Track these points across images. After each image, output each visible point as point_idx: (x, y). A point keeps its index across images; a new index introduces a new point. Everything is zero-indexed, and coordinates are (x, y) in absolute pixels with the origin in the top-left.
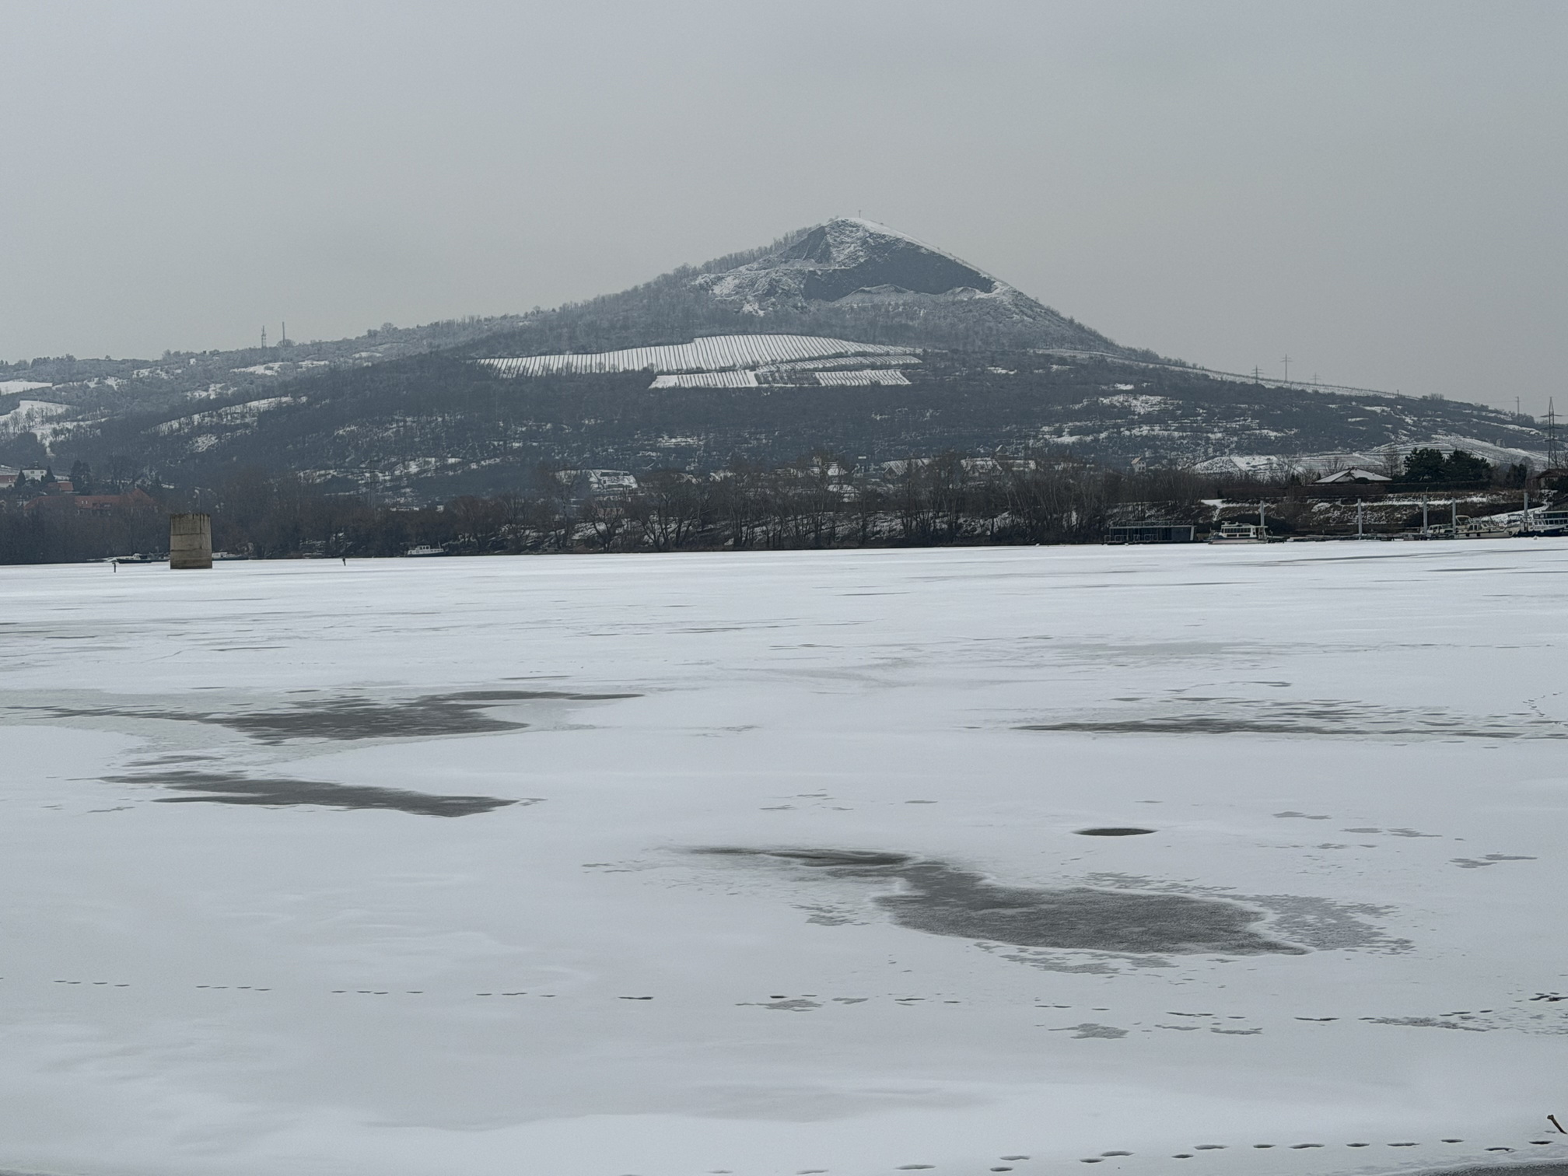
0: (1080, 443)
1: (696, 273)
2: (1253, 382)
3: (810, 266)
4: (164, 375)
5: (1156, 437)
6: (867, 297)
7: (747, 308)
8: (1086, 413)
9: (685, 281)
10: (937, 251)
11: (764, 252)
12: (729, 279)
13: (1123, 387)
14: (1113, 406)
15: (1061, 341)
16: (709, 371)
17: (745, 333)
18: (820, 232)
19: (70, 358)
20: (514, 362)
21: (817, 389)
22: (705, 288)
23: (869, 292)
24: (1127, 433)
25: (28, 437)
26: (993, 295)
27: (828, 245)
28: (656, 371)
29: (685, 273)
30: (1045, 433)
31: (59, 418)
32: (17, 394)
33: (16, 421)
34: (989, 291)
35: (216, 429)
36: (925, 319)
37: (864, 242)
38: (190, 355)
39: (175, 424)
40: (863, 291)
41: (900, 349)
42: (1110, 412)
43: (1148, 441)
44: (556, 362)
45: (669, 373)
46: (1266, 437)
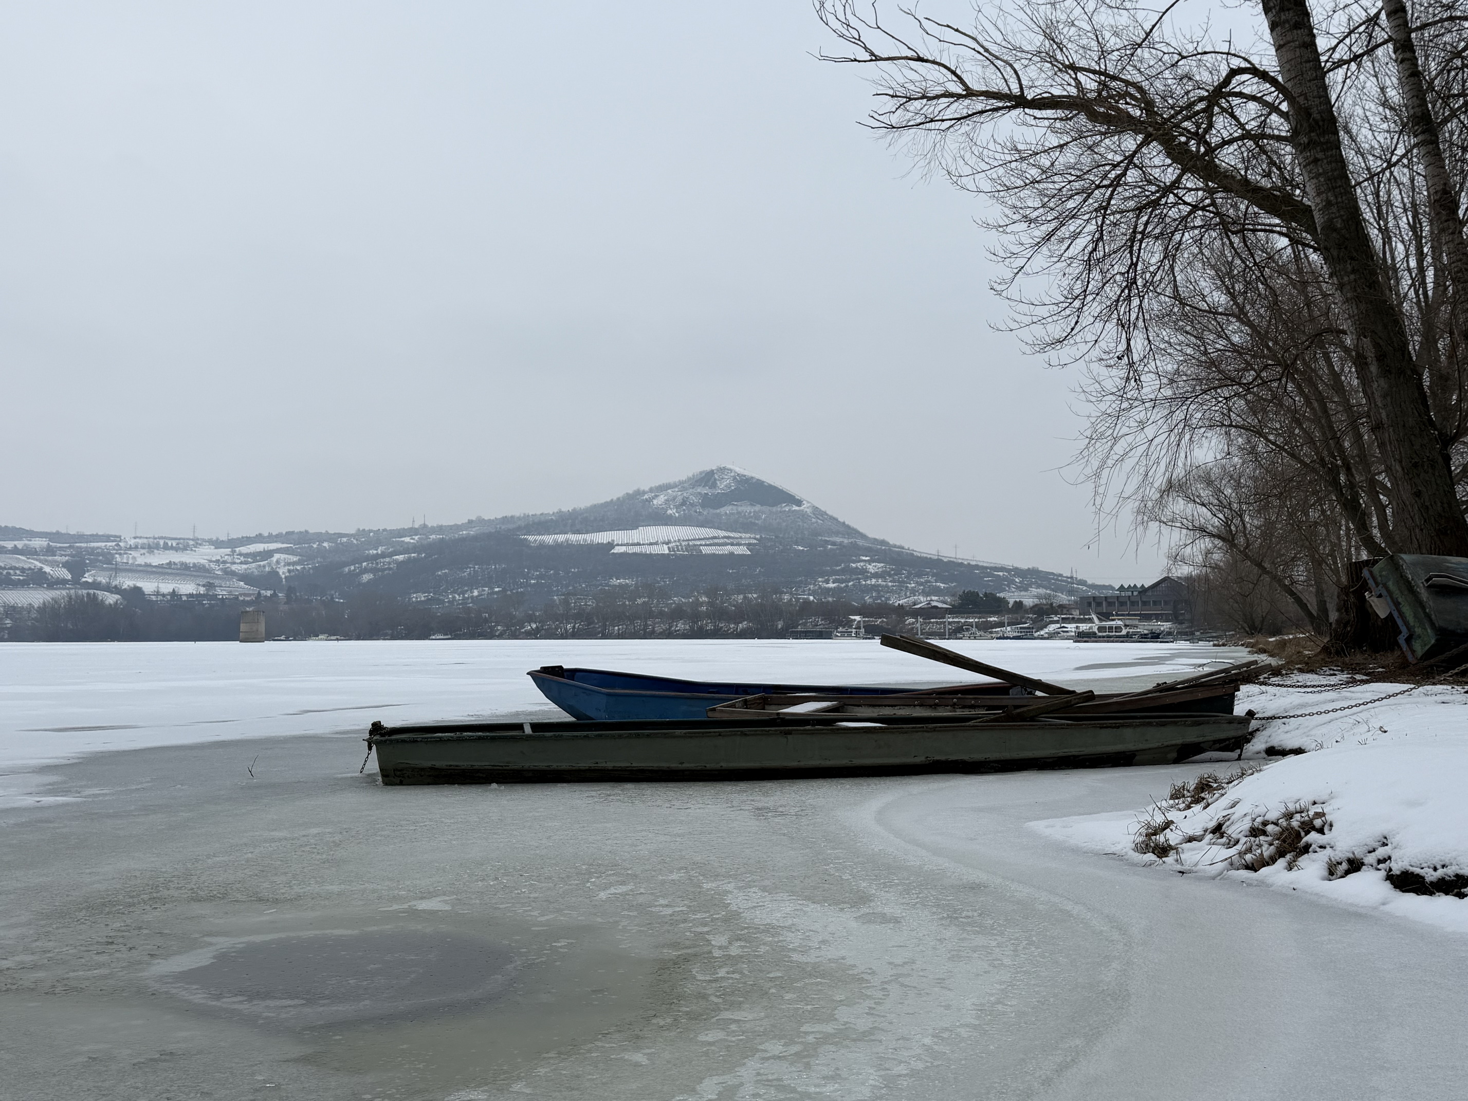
0: (838, 588)
1: (644, 493)
2: (936, 557)
3: (705, 490)
4: (355, 542)
5: (879, 585)
6: (735, 508)
7: (669, 512)
8: (843, 572)
9: (638, 497)
10: (773, 484)
11: (681, 483)
12: (662, 496)
13: (864, 558)
14: (857, 568)
15: (837, 533)
16: (643, 544)
17: (666, 525)
18: (712, 472)
19: (307, 532)
20: (539, 538)
21: (701, 556)
22: (649, 501)
23: (736, 505)
24: (864, 583)
25: (274, 574)
26: (802, 508)
27: (715, 480)
28: (615, 543)
29: (639, 493)
30: (820, 582)
31: (294, 564)
32: (273, 550)
33: (269, 564)
34: (800, 506)
35: (373, 571)
36: (764, 519)
37: (735, 478)
38: (370, 531)
39: (352, 568)
40: (734, 504)
41: (748, 535)
42: (856, 571)
43: (875, 587)
44: (561, 538)
45: (622, 545)
46: (939, 587)
